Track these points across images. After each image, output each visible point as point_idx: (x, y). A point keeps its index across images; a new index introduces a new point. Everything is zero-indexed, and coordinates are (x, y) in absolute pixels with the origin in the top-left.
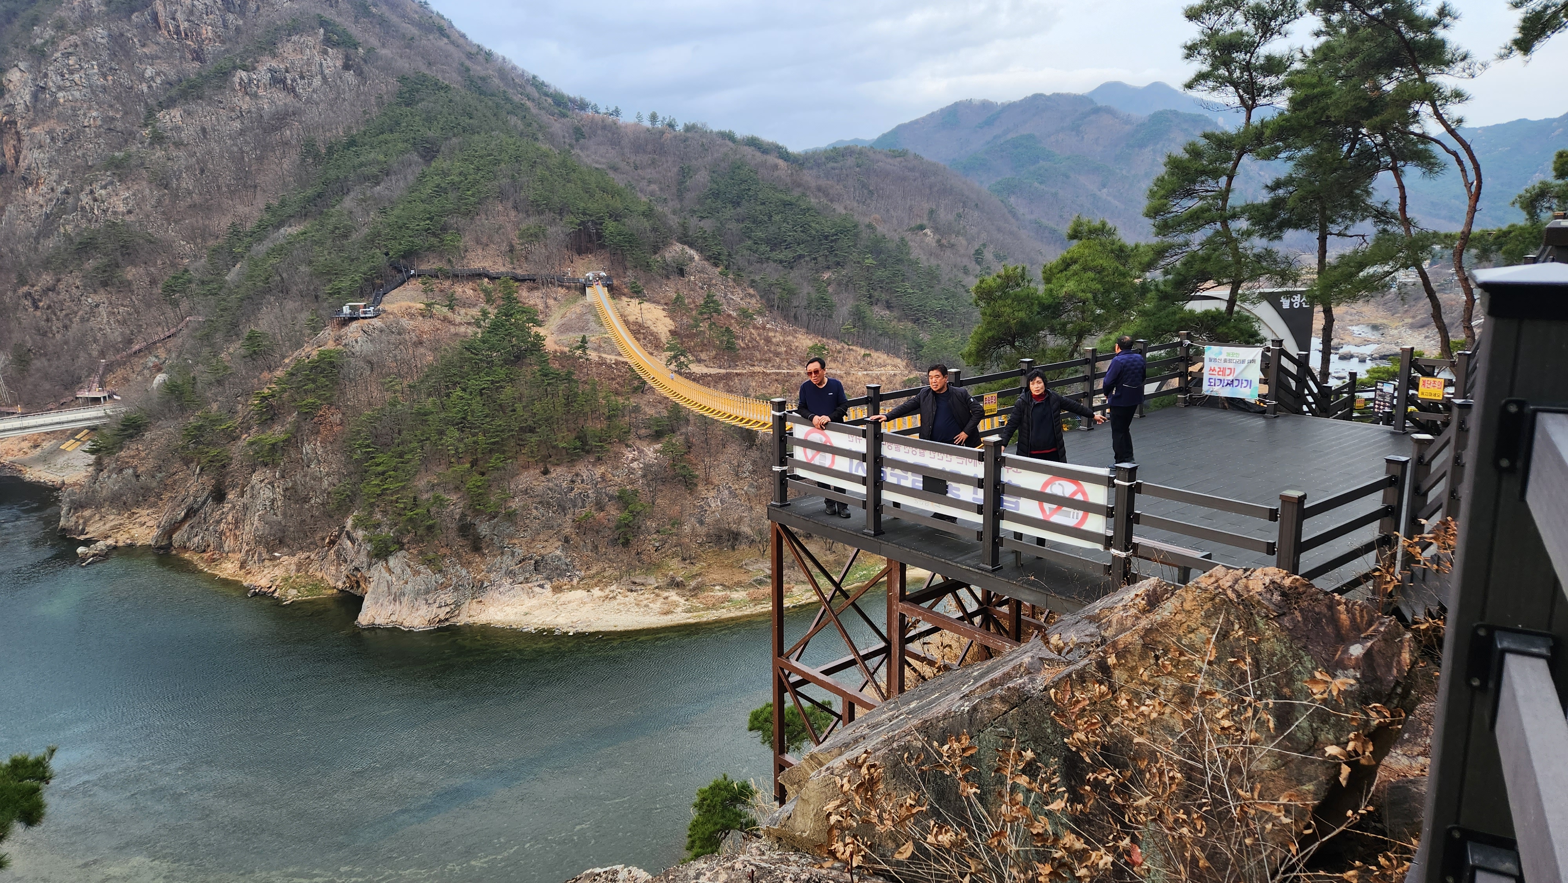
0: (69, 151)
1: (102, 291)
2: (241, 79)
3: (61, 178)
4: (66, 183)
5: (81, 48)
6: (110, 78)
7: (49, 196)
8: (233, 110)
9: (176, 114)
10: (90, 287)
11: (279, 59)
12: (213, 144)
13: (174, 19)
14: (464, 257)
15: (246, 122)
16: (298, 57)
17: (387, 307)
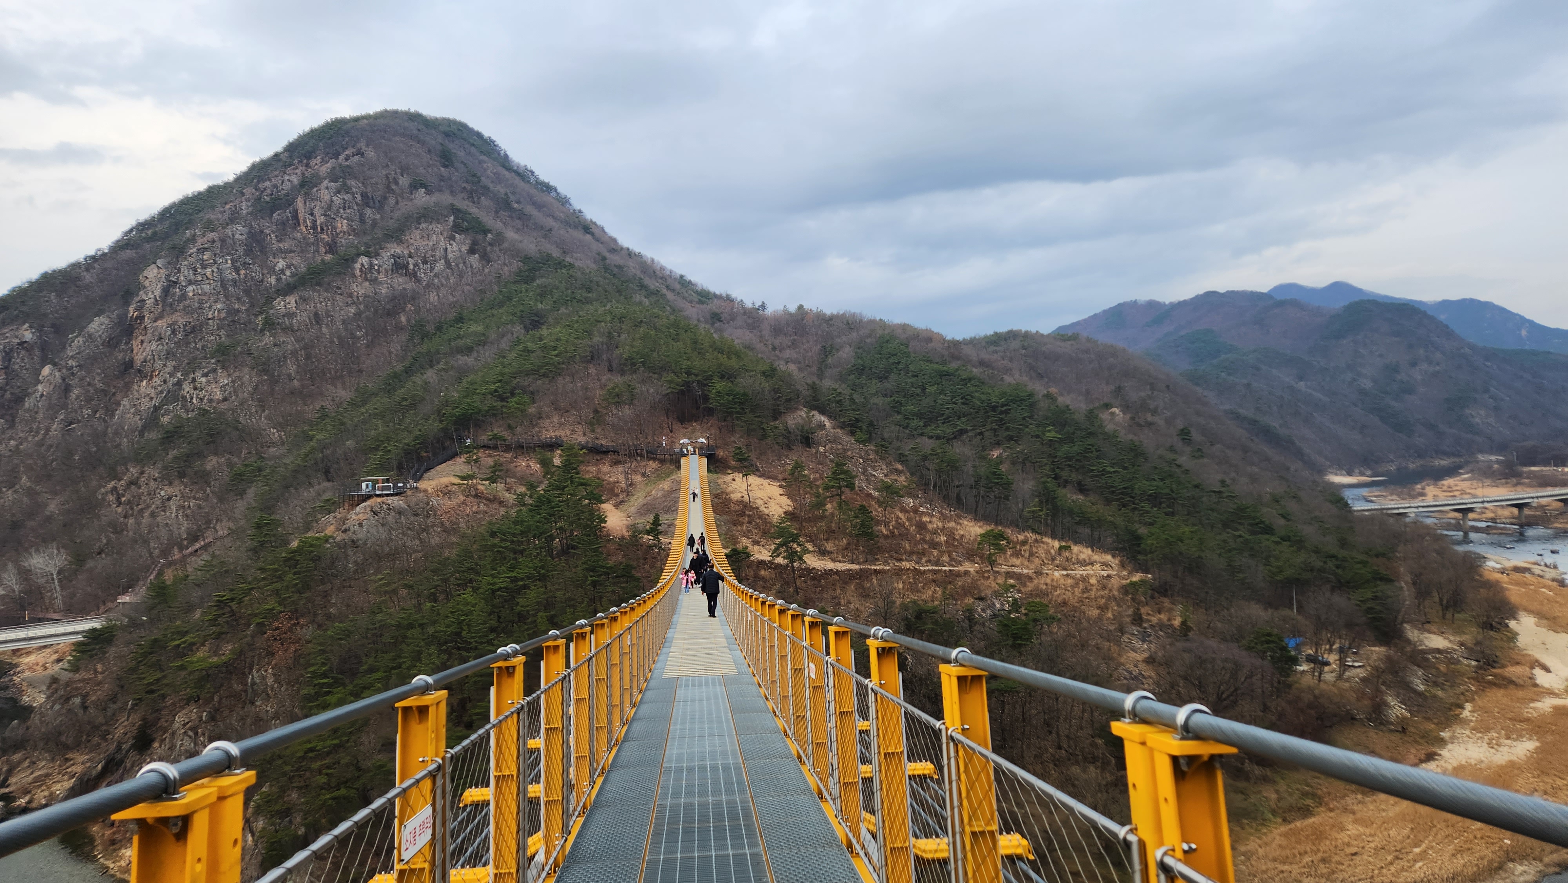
0: (188, 343)
1: (176, 482)
2: (362, 265)
3: (175, 369)
4: (178, 374)
5: (218, 245)
6: (242, 272)
7: (160, 388)
8: (350, 296)
9: (292, 300)
10: (166, 479)
11: (405, 245)
12: (324, 330)
13: (312, 214)
14: (536, 425)
15: (362, 307)
16: (424, 243)
17: (423, 485)
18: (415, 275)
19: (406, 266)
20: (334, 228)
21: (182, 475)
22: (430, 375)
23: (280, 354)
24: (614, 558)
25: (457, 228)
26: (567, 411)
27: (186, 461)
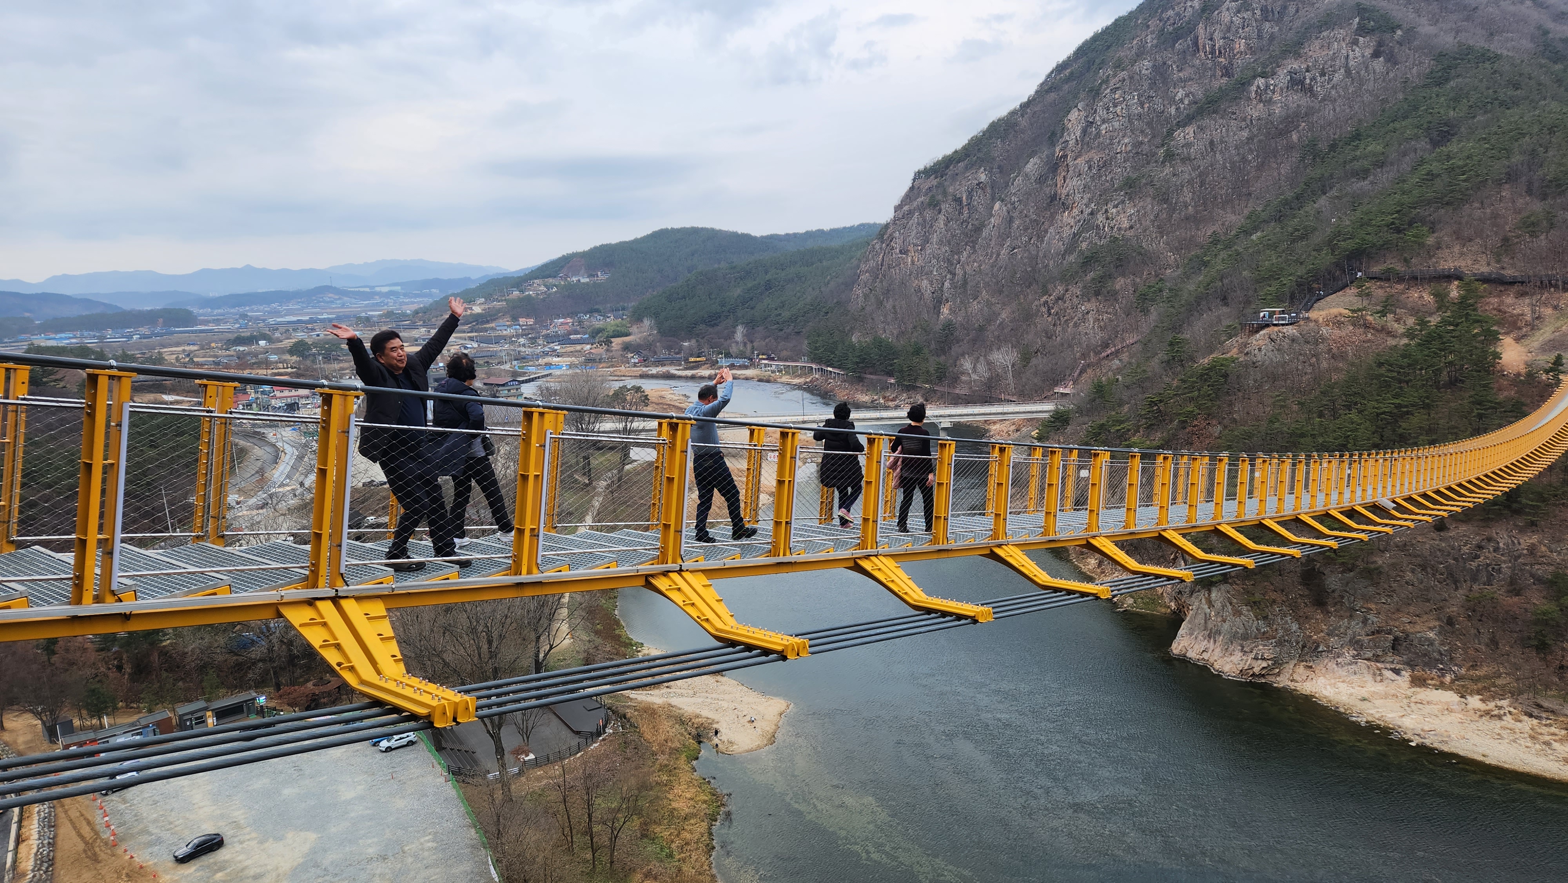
0: (1101, 176)
1: (1093, 300)
2: (1258, 87)
3: (1090, 200)
4: (1093, 205)
5: (1127, 82)
6: (1146, 105)
7: (1078, 218)
8: (1244, 120)
9: (1190, 130)
10: (1085, 296)
11: (1303, 59)
12: (1218, 156)
13: (1211, 39)
14: (1434, 256)
15: (1255, 130)
16: (1324, 53)
17: (1313, 314)
18: (1311, 89)
19: (1302, 82)
20: (1232, 49)
21: (1097, 294)
22: (1323, 202)
23: (1178, 183)
24: (1506, 393)
25: (1362, 30)
26: (1470, 240)
27: (1100, 282)
